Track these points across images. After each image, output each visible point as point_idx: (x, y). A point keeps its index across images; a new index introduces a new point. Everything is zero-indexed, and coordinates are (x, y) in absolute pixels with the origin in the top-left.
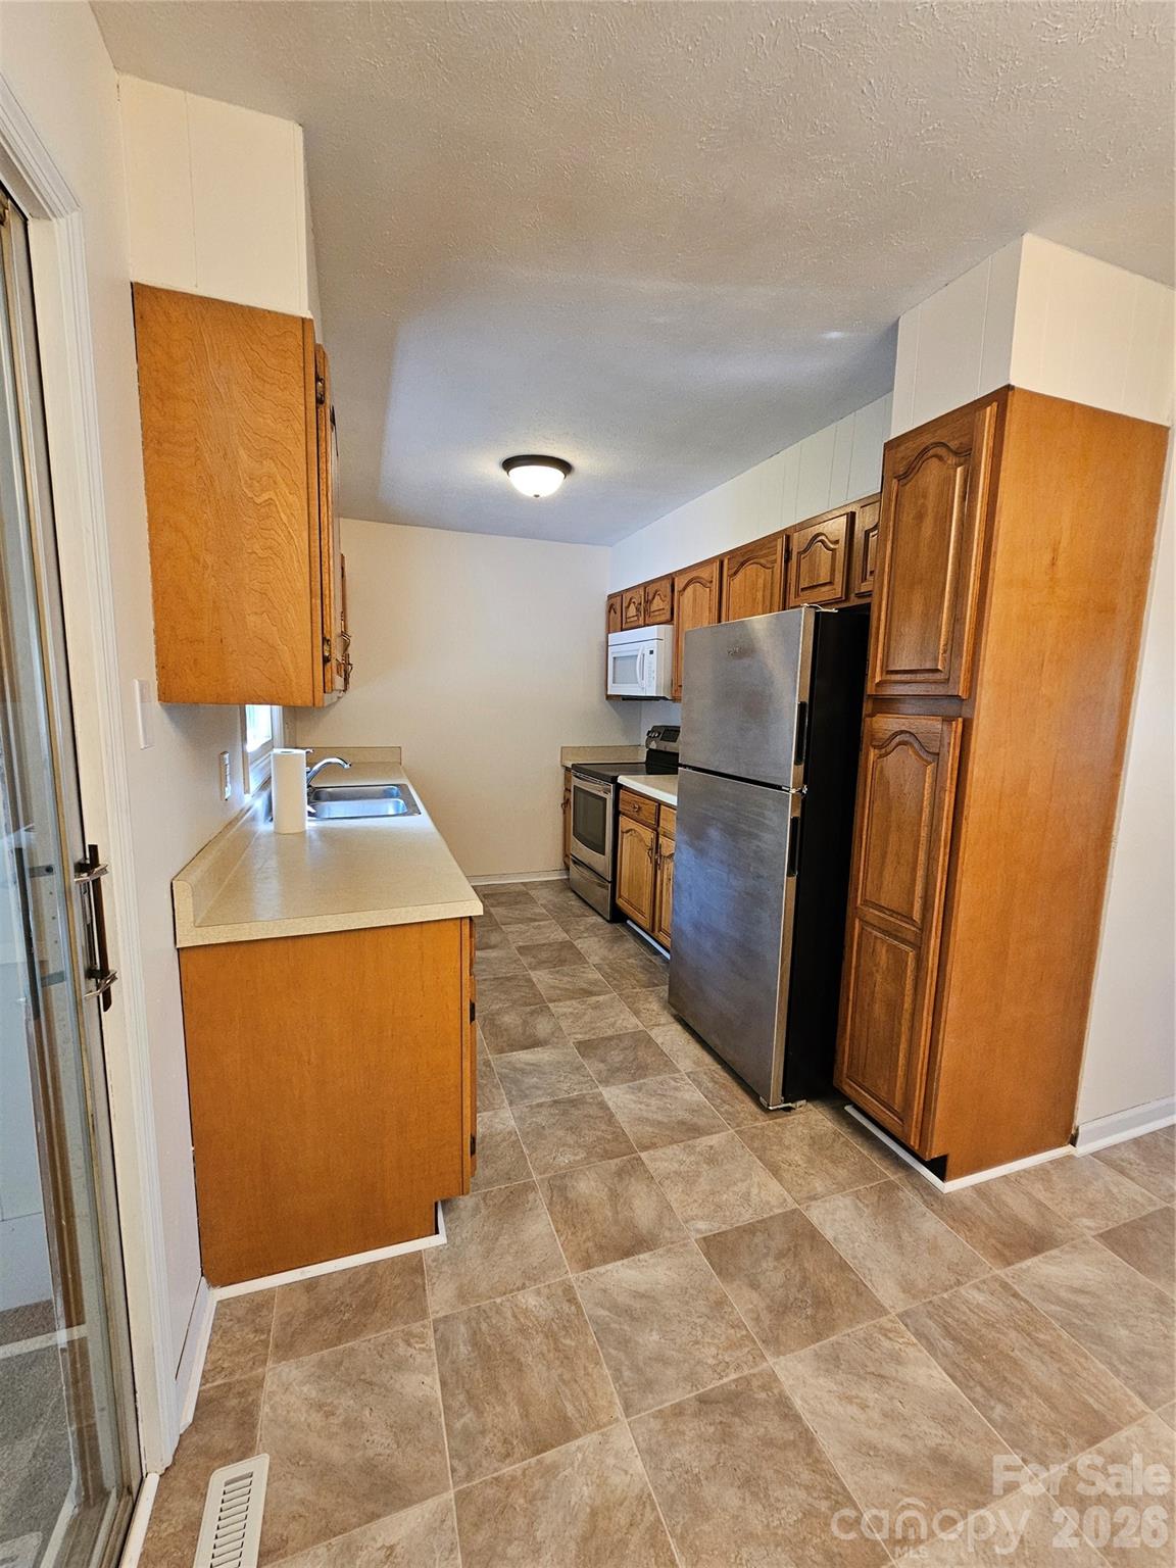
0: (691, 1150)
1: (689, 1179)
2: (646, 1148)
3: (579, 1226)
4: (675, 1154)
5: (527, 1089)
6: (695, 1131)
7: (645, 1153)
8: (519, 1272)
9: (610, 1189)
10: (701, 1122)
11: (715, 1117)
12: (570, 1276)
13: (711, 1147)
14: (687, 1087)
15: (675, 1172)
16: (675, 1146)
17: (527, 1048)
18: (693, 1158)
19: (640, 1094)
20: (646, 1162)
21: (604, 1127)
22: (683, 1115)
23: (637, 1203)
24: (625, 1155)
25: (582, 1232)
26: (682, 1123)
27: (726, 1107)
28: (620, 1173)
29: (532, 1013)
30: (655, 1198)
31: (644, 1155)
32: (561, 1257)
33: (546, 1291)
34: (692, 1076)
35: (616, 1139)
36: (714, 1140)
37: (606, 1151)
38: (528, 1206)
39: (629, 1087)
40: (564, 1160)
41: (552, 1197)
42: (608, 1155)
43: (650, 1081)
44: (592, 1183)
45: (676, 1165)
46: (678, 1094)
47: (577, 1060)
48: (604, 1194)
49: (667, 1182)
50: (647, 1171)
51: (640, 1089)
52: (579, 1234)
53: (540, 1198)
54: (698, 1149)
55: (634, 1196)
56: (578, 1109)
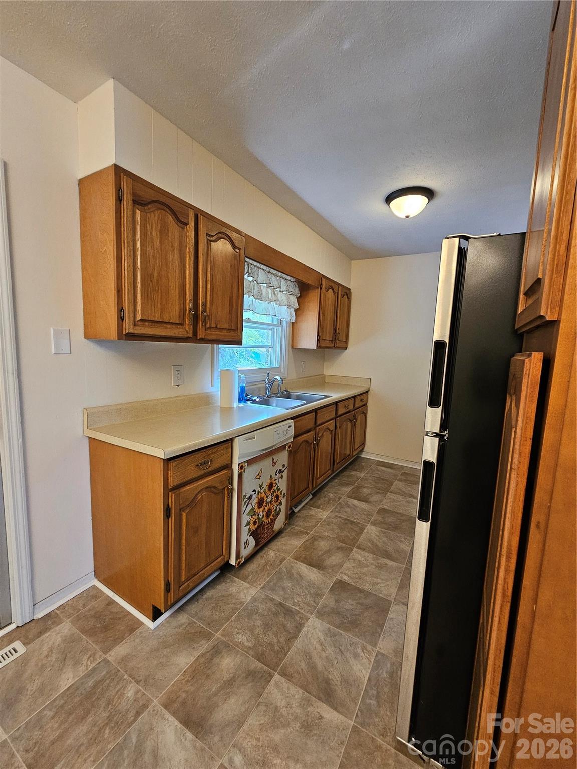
0: (305, 704)
1: (276, 720)
2: (284, 674)
3: (195, 680)
4: (293, 696)
5: (279, 587)
6: (327, 694)
7: (279, 676)
8: (148, 673)
9: (234, 677)
10: (340, 693)
11: (354, 701)
12: (155, 701)
13: (321, 718)
14: (365, 661)
15: (276, 708)
16: (301, 691)
17: (310, 565)
18: (298, 711)
19: (329, 639)
20: (272, 682)
21: (282, 640)
22: (335, 676)
23: (233, 700)
24: (268, 666)
25: (191, 685)
26: (327, 682)
27: (373, 702)
28: (251, 675)
29: (338, 548)
30: (243, 709)
31: (277, 677)
32: (167, 687)
33: (139, 695)
34: (379, 657)
35: (277, 653)
36: (329, 715)
37: (263, 654)
38: (196, 645)
39: (329, 630)
40: (241, 638)
41: (208, 652)
42: (260, 657)
43: (346, 637)
44: (232, 664)
45: (284, 703)
46: (352, 661)
47: (325, 590)
48: (226, 677)
49: (263, 708)
50: (264, 688)
51: (334, 635)
52: (189, 684)
53: (205, 646)
54: (310, 709)
55: (236, 694)
56: (285, 618)
